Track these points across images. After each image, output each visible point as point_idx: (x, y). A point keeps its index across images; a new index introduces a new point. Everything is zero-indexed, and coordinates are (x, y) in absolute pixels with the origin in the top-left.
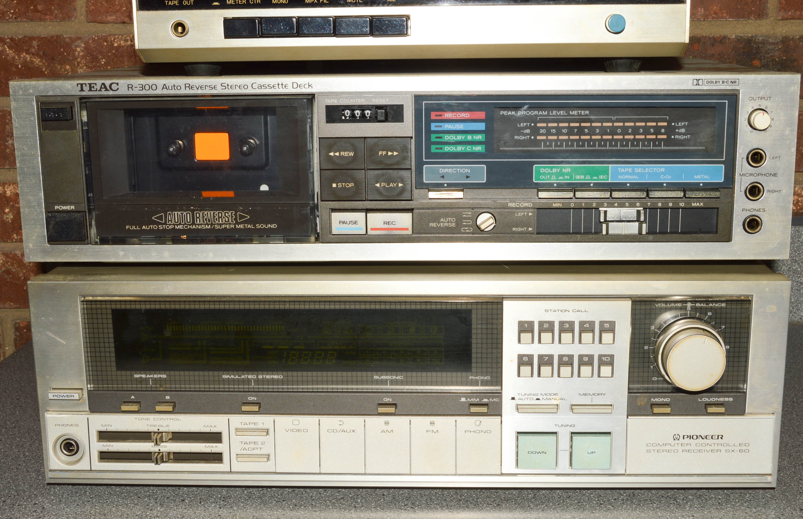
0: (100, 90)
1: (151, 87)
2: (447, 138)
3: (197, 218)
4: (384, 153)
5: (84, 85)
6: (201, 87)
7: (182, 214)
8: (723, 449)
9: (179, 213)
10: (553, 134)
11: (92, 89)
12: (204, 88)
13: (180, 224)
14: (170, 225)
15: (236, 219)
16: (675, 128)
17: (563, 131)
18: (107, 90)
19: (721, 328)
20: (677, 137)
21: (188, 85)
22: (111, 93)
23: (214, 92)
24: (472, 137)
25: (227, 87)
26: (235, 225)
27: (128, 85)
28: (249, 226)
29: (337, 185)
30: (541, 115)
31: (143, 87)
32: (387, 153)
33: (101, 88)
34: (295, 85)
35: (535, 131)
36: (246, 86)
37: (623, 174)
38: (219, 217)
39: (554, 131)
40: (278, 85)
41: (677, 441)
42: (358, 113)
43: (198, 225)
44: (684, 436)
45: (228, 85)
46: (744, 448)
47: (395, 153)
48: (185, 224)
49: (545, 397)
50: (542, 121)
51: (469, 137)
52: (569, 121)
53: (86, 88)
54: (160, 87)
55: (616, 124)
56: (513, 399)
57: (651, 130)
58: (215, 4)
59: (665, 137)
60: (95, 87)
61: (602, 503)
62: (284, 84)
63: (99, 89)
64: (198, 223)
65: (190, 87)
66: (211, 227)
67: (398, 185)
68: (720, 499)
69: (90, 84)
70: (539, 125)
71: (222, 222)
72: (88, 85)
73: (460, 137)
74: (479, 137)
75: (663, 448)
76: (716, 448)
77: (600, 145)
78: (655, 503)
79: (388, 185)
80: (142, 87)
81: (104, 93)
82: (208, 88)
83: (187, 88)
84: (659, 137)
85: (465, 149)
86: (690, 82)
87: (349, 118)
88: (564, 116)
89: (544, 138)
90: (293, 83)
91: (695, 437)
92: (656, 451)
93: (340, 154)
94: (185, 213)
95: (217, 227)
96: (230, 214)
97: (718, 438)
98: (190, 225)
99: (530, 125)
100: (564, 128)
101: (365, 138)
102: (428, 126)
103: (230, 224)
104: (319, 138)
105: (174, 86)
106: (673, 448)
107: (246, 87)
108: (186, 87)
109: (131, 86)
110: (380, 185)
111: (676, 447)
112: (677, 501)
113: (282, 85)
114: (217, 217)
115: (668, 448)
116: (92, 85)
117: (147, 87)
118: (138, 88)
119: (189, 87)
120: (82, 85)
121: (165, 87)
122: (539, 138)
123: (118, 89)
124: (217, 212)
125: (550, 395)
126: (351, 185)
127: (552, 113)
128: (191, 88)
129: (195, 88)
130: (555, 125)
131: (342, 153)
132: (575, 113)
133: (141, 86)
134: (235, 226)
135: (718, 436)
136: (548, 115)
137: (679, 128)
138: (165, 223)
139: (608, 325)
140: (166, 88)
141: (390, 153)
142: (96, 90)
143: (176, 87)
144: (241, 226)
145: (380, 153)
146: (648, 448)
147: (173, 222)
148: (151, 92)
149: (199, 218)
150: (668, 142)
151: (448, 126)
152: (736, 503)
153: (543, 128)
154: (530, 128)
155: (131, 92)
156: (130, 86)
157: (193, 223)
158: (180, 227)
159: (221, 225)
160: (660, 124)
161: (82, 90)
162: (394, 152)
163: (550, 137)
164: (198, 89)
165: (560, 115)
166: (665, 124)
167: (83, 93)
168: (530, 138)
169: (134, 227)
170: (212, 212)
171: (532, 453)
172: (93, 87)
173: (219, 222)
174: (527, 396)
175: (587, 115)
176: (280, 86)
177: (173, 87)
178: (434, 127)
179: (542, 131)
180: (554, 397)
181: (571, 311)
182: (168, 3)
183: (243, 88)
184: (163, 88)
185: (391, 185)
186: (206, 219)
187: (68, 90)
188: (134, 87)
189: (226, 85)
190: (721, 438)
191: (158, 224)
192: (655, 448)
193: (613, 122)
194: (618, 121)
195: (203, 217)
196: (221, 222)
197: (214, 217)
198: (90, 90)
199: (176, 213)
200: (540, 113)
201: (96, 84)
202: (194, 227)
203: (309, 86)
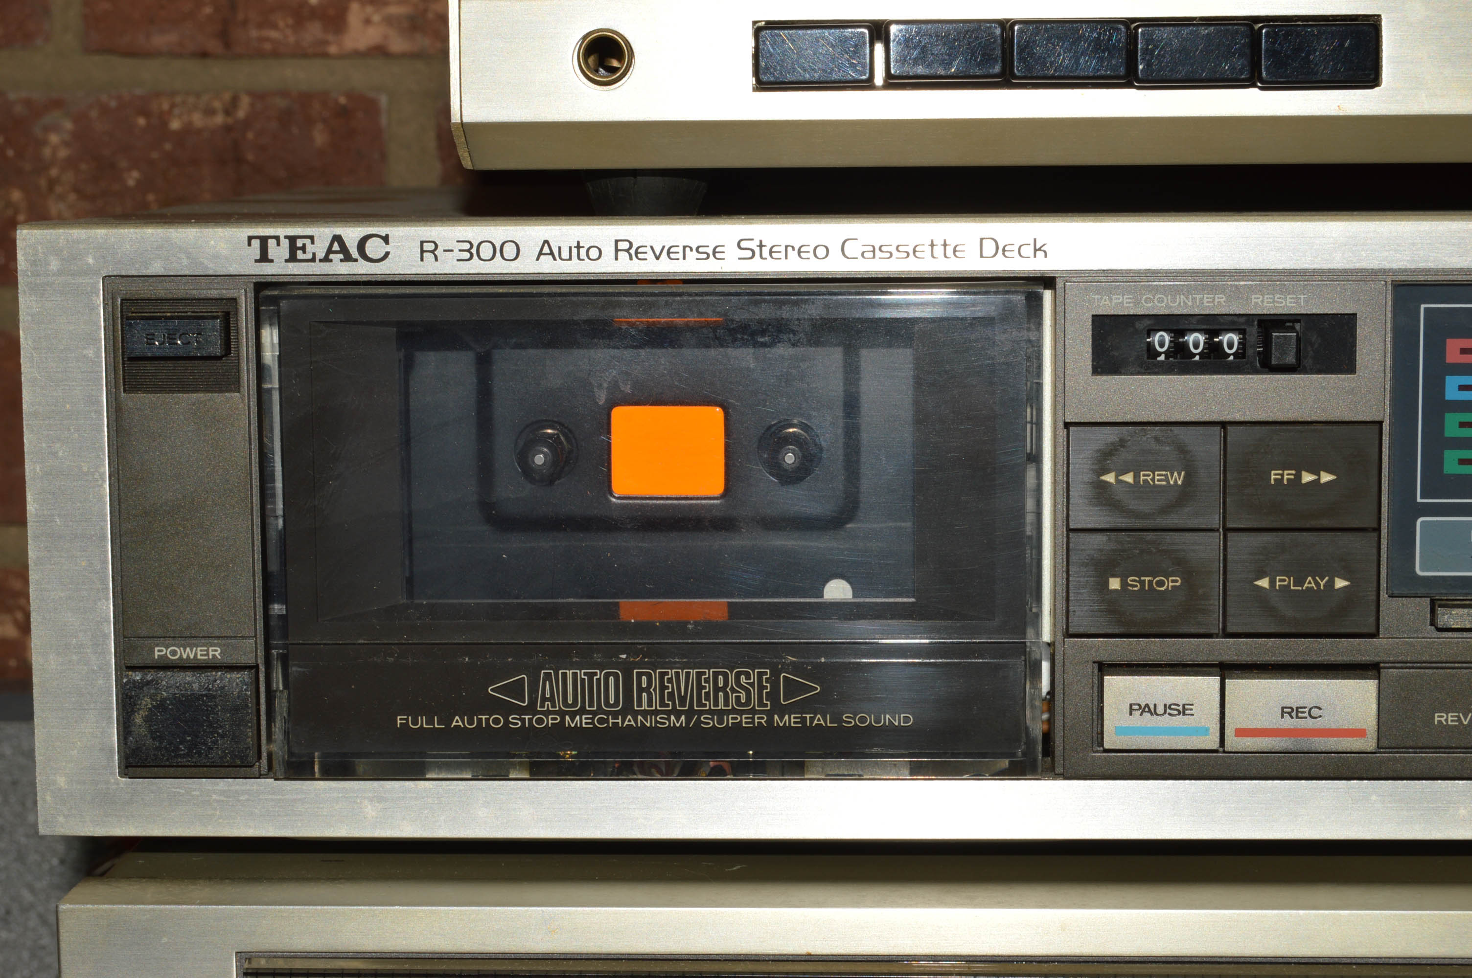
0: (326, 259)
1: (498, 251)
3: (641, 690)
4: (1288, 475)
5: (272, 243)
6: (669, 253)
7: (591, 676)
9: (581, 674)
11: (300, 255)
12: (680, 256)
13: (582, 711)
14: (547, 713)
15: (773, 696)
18: (348, 258)
21: (625, 245)
22: (362, 268)
23: (712, 267)
25: (757, 250)
26: (770, 714)
27: (422, 243)
28: (819, 720)
29: (1124, 584)
31: (474, 251)
32: (1298, 477)
33: (330, 251)
34: (989, 248)
36: (821, 250)
38: (717, 689)
40: (932, 245)
42: (1196, 339)
43: (645, 713)
45: (761, 246)
47: (1326, 477)
48: (600, 710)
53: (279, 252)
54: (530, 249)
60: (310, 248)
62: (952, 243)
63: (321, 255)
64: (645, 706)
65: (632, 251)
66: (688, 721)
67: (1331, 583)
69: (292, 239)
71: (726, 703)
72: (285, 243)
79: (1300, 582)
80: (469, 251)
81: (339, 268)
82: (691, 255)
83: (623, 255)
87: (1166, 358)
90: (982, 240)
93: (1136, 477)
94: (600, 675)
95: (709, 722)
96: (754, 678)
98: (615, 715)
101: (1224, 425)
102: (1435, 386)
103: (753, 711)
104: (1067, 425)
105: (578, 247)
107: (821, 252)
108: (617, 250)
109: (431, 247)
110: (1272, 583)
113: (945, 245)
114: (709, 687)
116: (299, 243)
117: (486, 251)
118: (456, 251)
119: (627, 251)
120: (264, 240)
121: (546, 249)
123: (387, 254)
124: (709, 673)
126: (1172, 582)
128: (637, 253)
129: (650, 256)
131: (1145, 476)
133: (467, 246)
134: (770, 721)
138: (531, 709)
140: (552, 253)
141: (1307, 478)
142: (313, 260)
143: (583, 252)
144: (791, 720)
145: (1274, 475)
147: (559, 705)
148: (498, 267)
149: (647, 690)
155: (430, 268)
156: (429, 247)
157: (628, 709)
158: (583, 721)
159: (721, 713)
161: (264, 258)
162: (1322, 474)
164: (657, 258)
167: (267, 269)
169: (422, 722)
170: (693, 672)
172: (303, 249)
173: (716, 703)
176: (939, 250)
177: (574, 251)
178: (1453, 388)
183: (811, 255)
184: (541, 253)
185: (1309, 583)
186: (671, 695)
187: (216, 256)
188: (440, 249)
189: (754, 245)
191: (508, 709)
195: (663, 688)
196: (721, 706)
197: (700, 687)
198: (293, 258)
199: (570, 673)
201: (312, 238)
202: (629, 721)
203: (1036, 250)
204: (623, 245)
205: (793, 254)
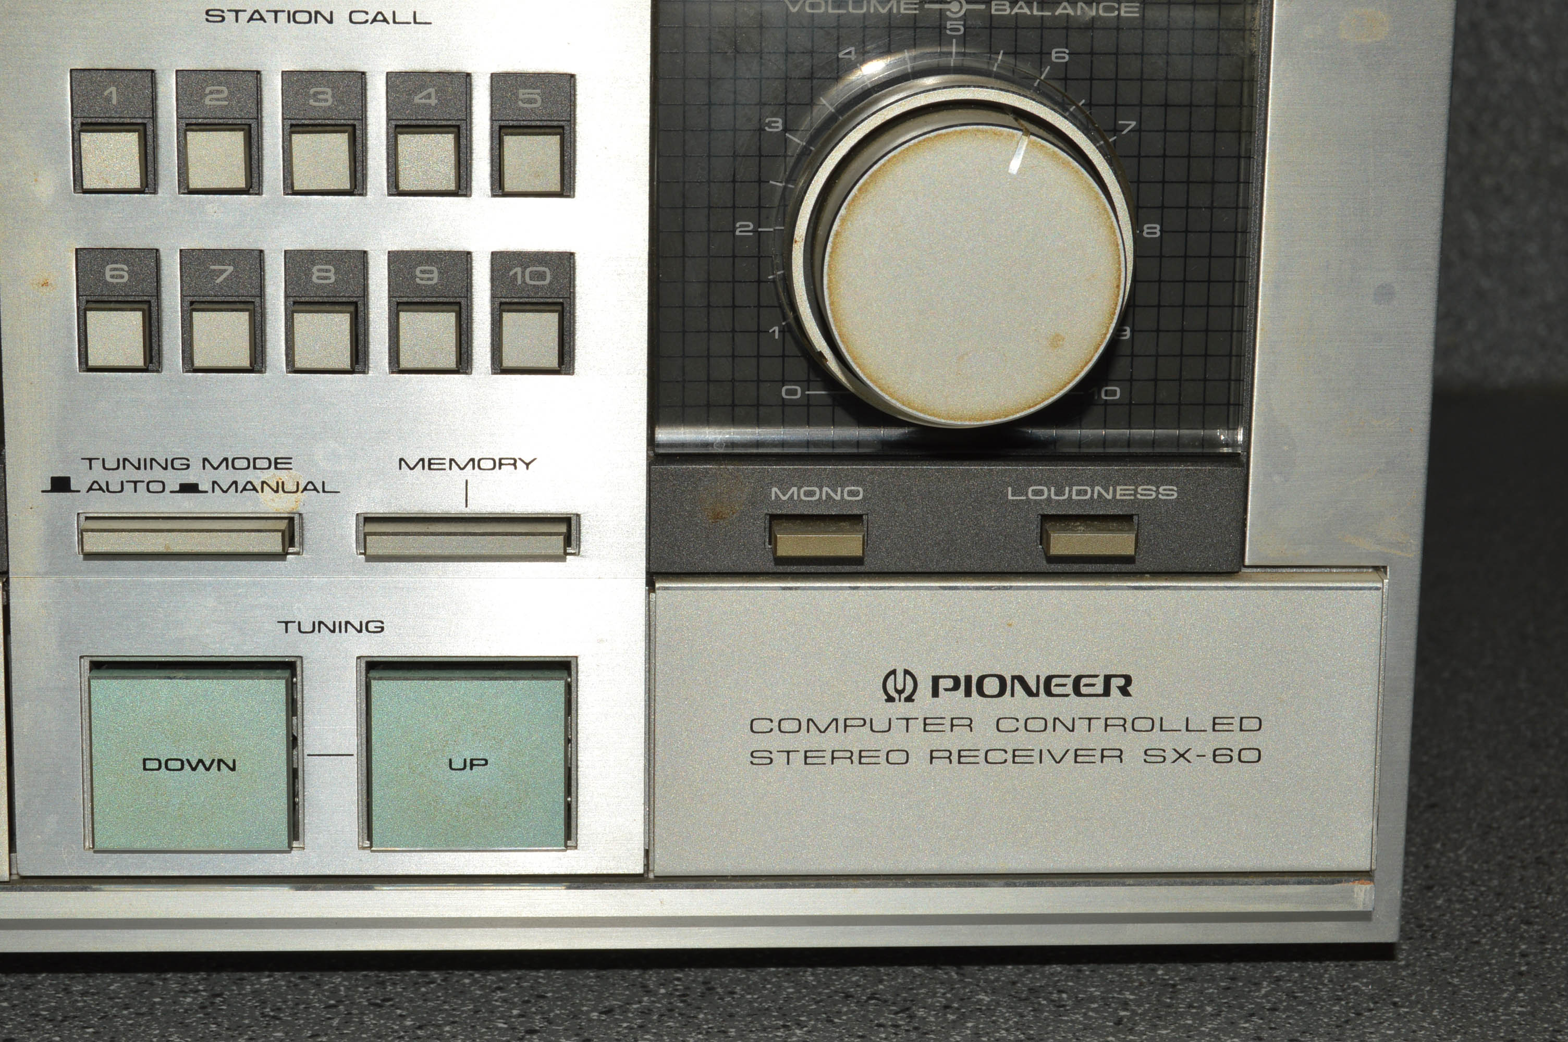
8: (1134, 744)
19: (1116, 130)
41: (901, 708)
44: (936, 680)
46: (1236, 740)
49: (225, 476)
56: (61, 485)
61: (538, 1023)
68: (1125, 1004)
75: (832, 740)
76: (1098, 738)
78: (800, 1025)
91: (992, 686)
92: (797, 758)
97: (1107, 692)
106: (882, 742)
111: (897, 738)
112: (912, 1017)
115: (858, 739)
125: (252, 463)
135: (1108, 679)
139: (536, 94)
146: (761, 742)
152: (1202, 1019)
171: (163, 764)
174: (130, 473)
180: (272, 476)
181: (341, 18)
190: (1124, 691)
192: (789, 742)
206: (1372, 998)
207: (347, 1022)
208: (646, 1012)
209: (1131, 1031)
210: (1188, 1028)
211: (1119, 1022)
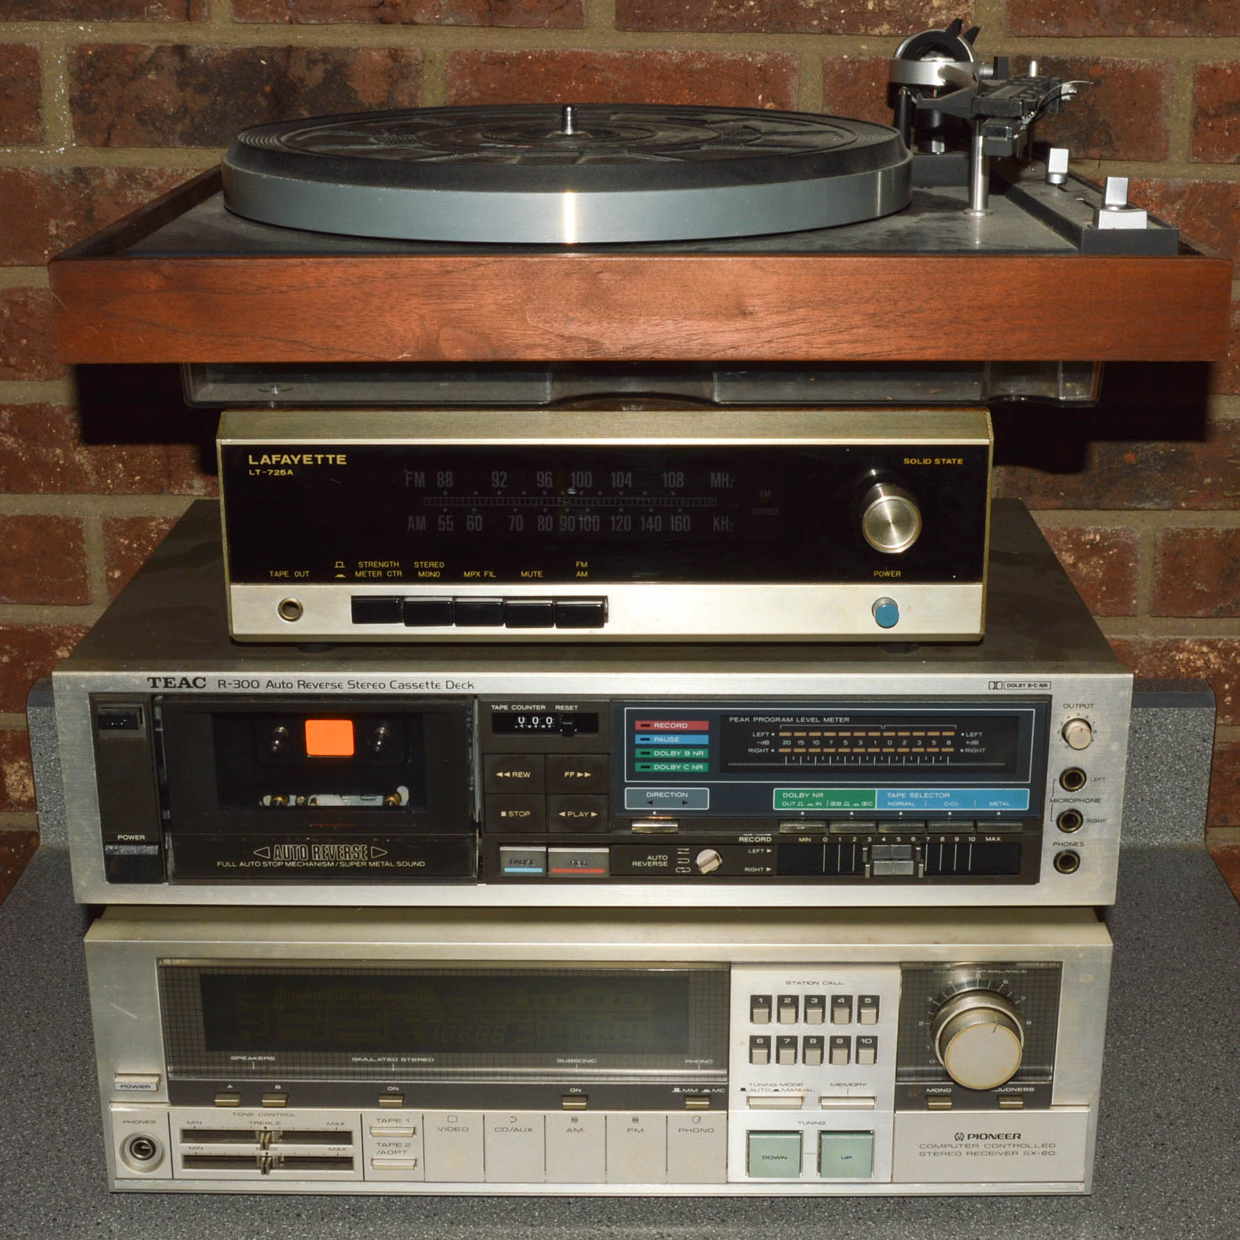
0: (180, 687)
1: (250, 684)
2: (657, 753)
3: (315, 853)
4: (572, 774)
5: (157, 680)
6: (320, 685)
7: (295, 847)
8: (1021, 1151)
9: (291, 846)
10: (800, 747)
11: (169, 685)
12: (325, 687)
13: (292, 860)
14: (278, 861)
15: (369, 855)
16: (965, 738)
17: (815, 742)
18: (189, 686)
19: (1020, 999)
20: (967, 750)
21: (302, 683)
22: (195, 690)
23: (338, 691)
24: (691, 753)
25: (356, 685)
26: (368, 862)
27: (219, 680)
28: (387, 864)
29: (507, 814)
30: (784, 723)
31: (240, 684)
32: (576, 775)
33: (181, 684)
34: (450, 685)
35: (777, 742)
37: (893, 800)
38: (346, 852)
39: (802, 742)
40: (427, 684)
41: (959, 1142)
42: (535, 719)
43: (317, 861)
44: (969, 1135)
45: (357, 683)
46: (1048, 1150)
47: (587, 775)
48: (299, 860)
49: (785, 1088)
50: (785, 730)
51: (687, 753)
52: (823, 730)
53: (161, 684)
54: (263, 683)
55: (886, 734)
56: (743, 1089)
57: (933, 742)
58: (339, 576)
59: (951, 750)
60: (173, 682)
61: (861, 1216)
62: (435, 683)
63: (178, 685)
64: (317, 859)
65: (305, 685)
66: (335, 864)
67: (590, 814)
68: (1017, 1209)
69: (166, 679)
70: (782, 734)
71: (350, 857)
72: (163, 680)
73: (674, 753)
74: (700, 753)
75: (942, 1150)
76: (1011, 1149)
77: (864, 760)
78: (930, 1217)
79: (577, 814)
80: (238, 684)
81: (185, 690)
82: (329, 686)
83: (301, 686)
84: (944, 750)
85: (682, 768)
86: (986, 686)
87: (524, 726)
88: (816, 723)
89: (789, 750)
90: (447, 681)
91: (984, 1137)
92: (932, 1154)
93: (511, 774)
94: (298, 847)
95: (343, 865)
96: (360, 848)
97: (1014, 1138)
98: (305, 862)
99: (770, 735)
100: (815, 738)
101: (546, 754)
102: (631, 739)
103: (361, 861)
104: (483, 753)
105: (283, 683)
106: (955, 1150)
107: (382, 686)
108: (299, 684)
110: (566, 814)
111: (959, 1149)
112: (960, 1214)
113: (432, 683)
114: (342, 852)
115: (948, 1149)
116: (169, 680)
117: (246, 684)
118: (233, 684)
119: (303, 685)
120: (154, 679)
121: (270, 683)
122: (781, 750)
123: (205, 685)
124: (342, 846)
125: (793, 1085)
126: (527, 813)
127: (799, 720)
128: (307, 685)
129: (312, 686)
130: (804, 734)
131: (514, 774)
132: (831, 720)
133: (237, 682)
134: (368, 864)
135: (1014, 1135)
136: (794, 722)
137: (971, 739)
138: (271, 860)
139: (870, 999)
140: (272, 685)
141: (579, 775)
142: (175, 687)
143: (285, 685)
144: (376, 864)
145: (566, 774)
146: (922, 1150)
147: (283, 858)
148: (251, 690)
149: (318, 853)
150: (955, 757)
151: (658, 739)
152: (1037, 1216)
153: (786, 738)
154: (770, 738)
155: (222, 690)
156: (222, 681)
157: (310, 860)
158: (293, 864)
159: (348, 862)
160: (945, 734)
161: (155, 686)
162: (585, 773)
163: (796, 750)
164: (316, 687)
165: (810, 723)
166: (952, 734)
167: (156, 690)
168: (770, 751)
169: (228, 864)
170: (336, 846)
171: (768, 1158)
172: (171, 683)
173: (346, 857)
174: (761, 1087)
175: (846, 723)
176: (430, 686)
177: (281, 683)
178: (638, 739)
179: (785, 742)
180: (798, 1088)
181: (821, 983)
182: (274, 574)
183: (378, 687)
184: (268, 686)
185: (581, 814)
186: (327, 855)
187: (135, 685)
188: (226, 682)
189: (354, 683)
190: (1019, 1137)
191: (262, 860)
192: (930, 1150)
193: (882, 731)
194: (888, 730)
195: (324, 852)
196: (348, 859)
197: (339, 852)
198: (166, 686)
199: (286, 846)
200: (784, 720)
201: (174, 679)
202: (311, 864)
203: (469, 686)
204: (301, 683)
205: (371, 687)
206: (1084, 1208)
207: (810, 1214)
208: (888, 1211)
209: (1018, 1221)
210: (1034, 1220)
211: (1015, 1217)
